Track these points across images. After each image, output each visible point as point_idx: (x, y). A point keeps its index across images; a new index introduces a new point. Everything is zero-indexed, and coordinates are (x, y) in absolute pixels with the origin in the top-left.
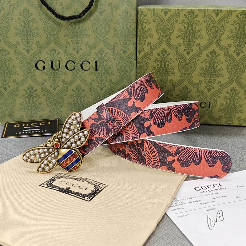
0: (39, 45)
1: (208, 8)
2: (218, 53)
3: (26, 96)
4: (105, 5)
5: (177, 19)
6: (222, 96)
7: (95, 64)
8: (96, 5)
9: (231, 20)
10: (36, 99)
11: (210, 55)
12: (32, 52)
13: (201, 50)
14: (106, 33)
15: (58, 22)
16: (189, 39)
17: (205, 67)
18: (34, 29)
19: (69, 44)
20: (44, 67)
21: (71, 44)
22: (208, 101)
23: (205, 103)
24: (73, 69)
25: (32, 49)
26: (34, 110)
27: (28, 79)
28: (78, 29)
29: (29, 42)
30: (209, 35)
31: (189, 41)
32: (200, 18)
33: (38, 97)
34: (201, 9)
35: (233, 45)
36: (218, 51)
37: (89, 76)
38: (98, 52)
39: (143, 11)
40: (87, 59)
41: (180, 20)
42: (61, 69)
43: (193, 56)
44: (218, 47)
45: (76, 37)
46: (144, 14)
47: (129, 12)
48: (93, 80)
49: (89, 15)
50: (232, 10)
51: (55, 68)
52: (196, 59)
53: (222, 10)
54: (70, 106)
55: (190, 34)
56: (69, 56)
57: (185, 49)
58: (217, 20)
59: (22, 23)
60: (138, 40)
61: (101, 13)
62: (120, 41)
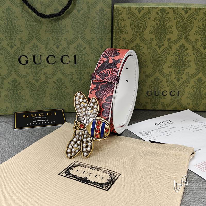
0: (22, 41)
1: (178, 6)
2: (186, 47)
3: (10, 88)
4: (83, 3)
5: (149, 16)
6: (190, 85)
7: (74, 58)
8: (74, 3)
9: (199, 18)
10: (20, 91)
11: (179, 49)
12: (15, 48)
13: (171, 44)
14: (84, 29)
15: (39, 20)
16: (161, 35)
17: (175, 60)
18: (17, 26)
19: (50, 40)
20: (27, 62)
21: (51, 39)
22: (178, 90)
23: (175, 92)
24: (54, 62)
25: (15, 45)
26: (18, 101)
27: (12, 73)
28: (58, 26)
29: (13, 38)
30: (178, 31)
31: (161, 37)
32: (170, 15)
33: (22, 89)
34: (172, 7)
35: (200, 39)
36: (187, 45)
37: (69, 69)
38: (76, 47)
39: (118, 9)
40: (67, 53)
41: (152, 18)
42: (43, 63)
43: (164, 50)
44: (187, 41)
45: (56, 33)
46: (120, 12)
47: (104, 9)
48: (73, 72)
49: (68, 13)
50: (200, 8)
51: (37, 62)
52: (166, 52)
53: (190, 8)
54: (51, 97)
55: (161, 30)
56: (50, 51)
57: (157, 43)
58: (186, 17)
59: (5, 21)
60: (114, 36)
61: (79, 11)
62: (97, 37)
